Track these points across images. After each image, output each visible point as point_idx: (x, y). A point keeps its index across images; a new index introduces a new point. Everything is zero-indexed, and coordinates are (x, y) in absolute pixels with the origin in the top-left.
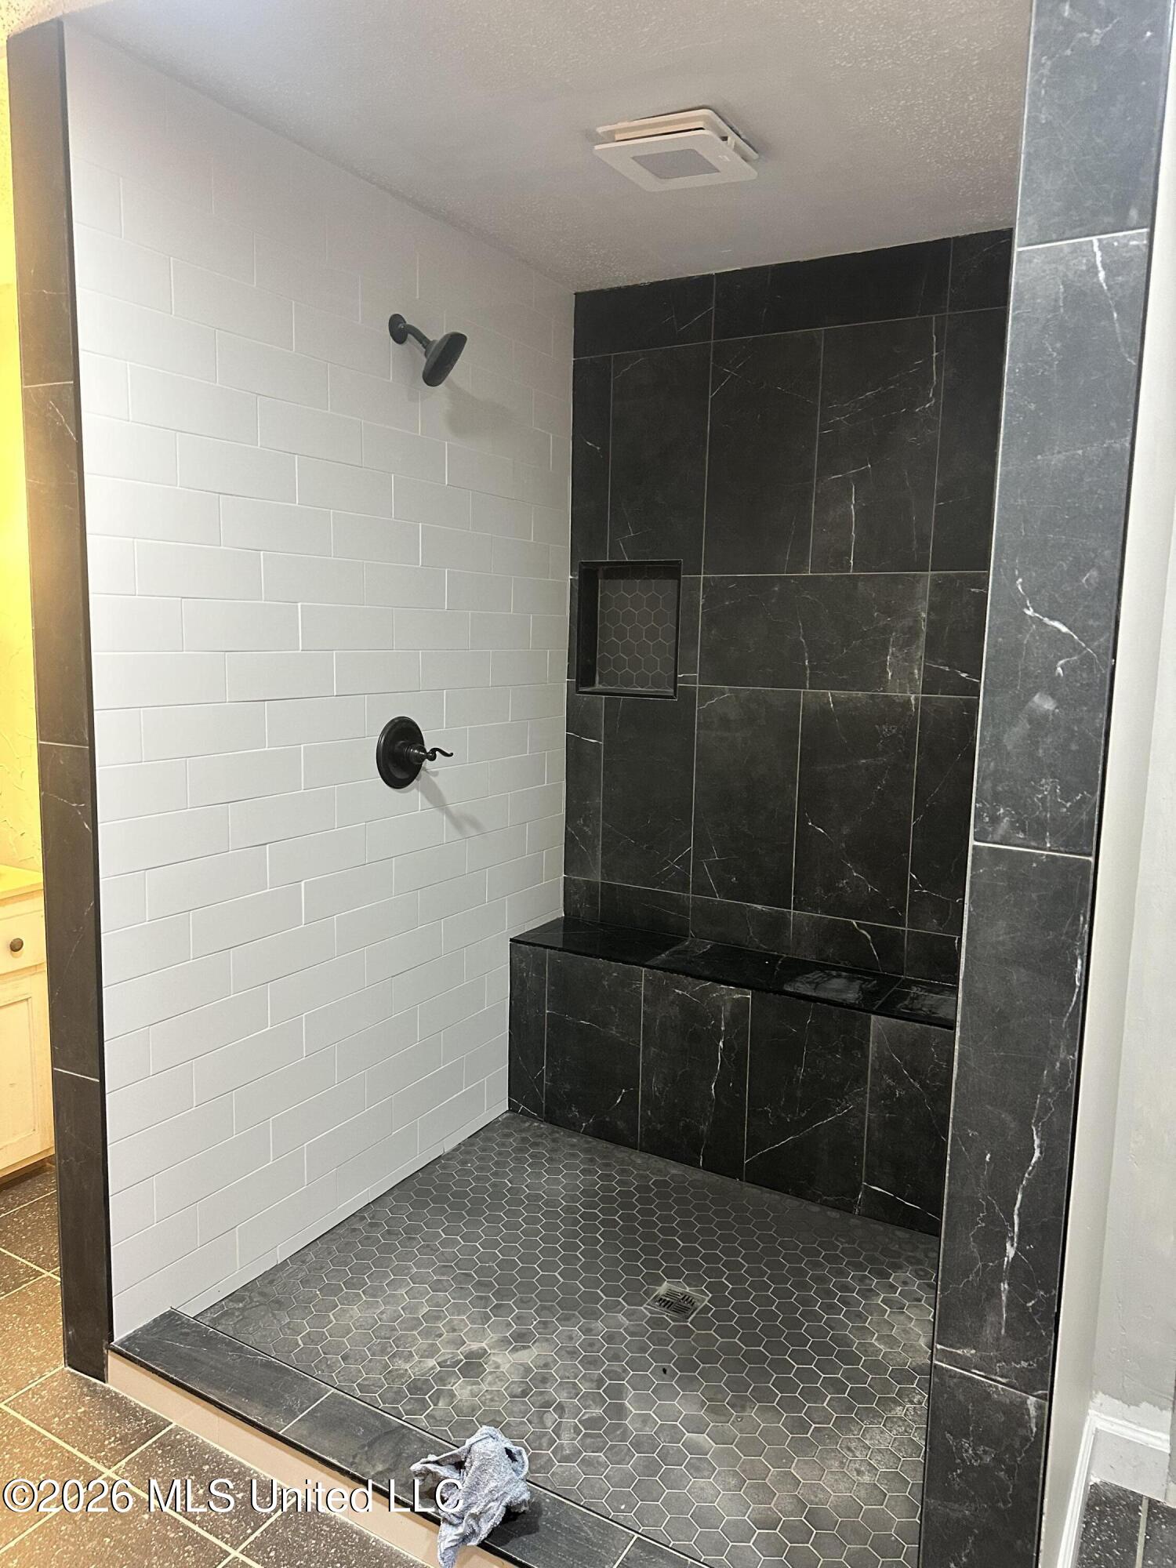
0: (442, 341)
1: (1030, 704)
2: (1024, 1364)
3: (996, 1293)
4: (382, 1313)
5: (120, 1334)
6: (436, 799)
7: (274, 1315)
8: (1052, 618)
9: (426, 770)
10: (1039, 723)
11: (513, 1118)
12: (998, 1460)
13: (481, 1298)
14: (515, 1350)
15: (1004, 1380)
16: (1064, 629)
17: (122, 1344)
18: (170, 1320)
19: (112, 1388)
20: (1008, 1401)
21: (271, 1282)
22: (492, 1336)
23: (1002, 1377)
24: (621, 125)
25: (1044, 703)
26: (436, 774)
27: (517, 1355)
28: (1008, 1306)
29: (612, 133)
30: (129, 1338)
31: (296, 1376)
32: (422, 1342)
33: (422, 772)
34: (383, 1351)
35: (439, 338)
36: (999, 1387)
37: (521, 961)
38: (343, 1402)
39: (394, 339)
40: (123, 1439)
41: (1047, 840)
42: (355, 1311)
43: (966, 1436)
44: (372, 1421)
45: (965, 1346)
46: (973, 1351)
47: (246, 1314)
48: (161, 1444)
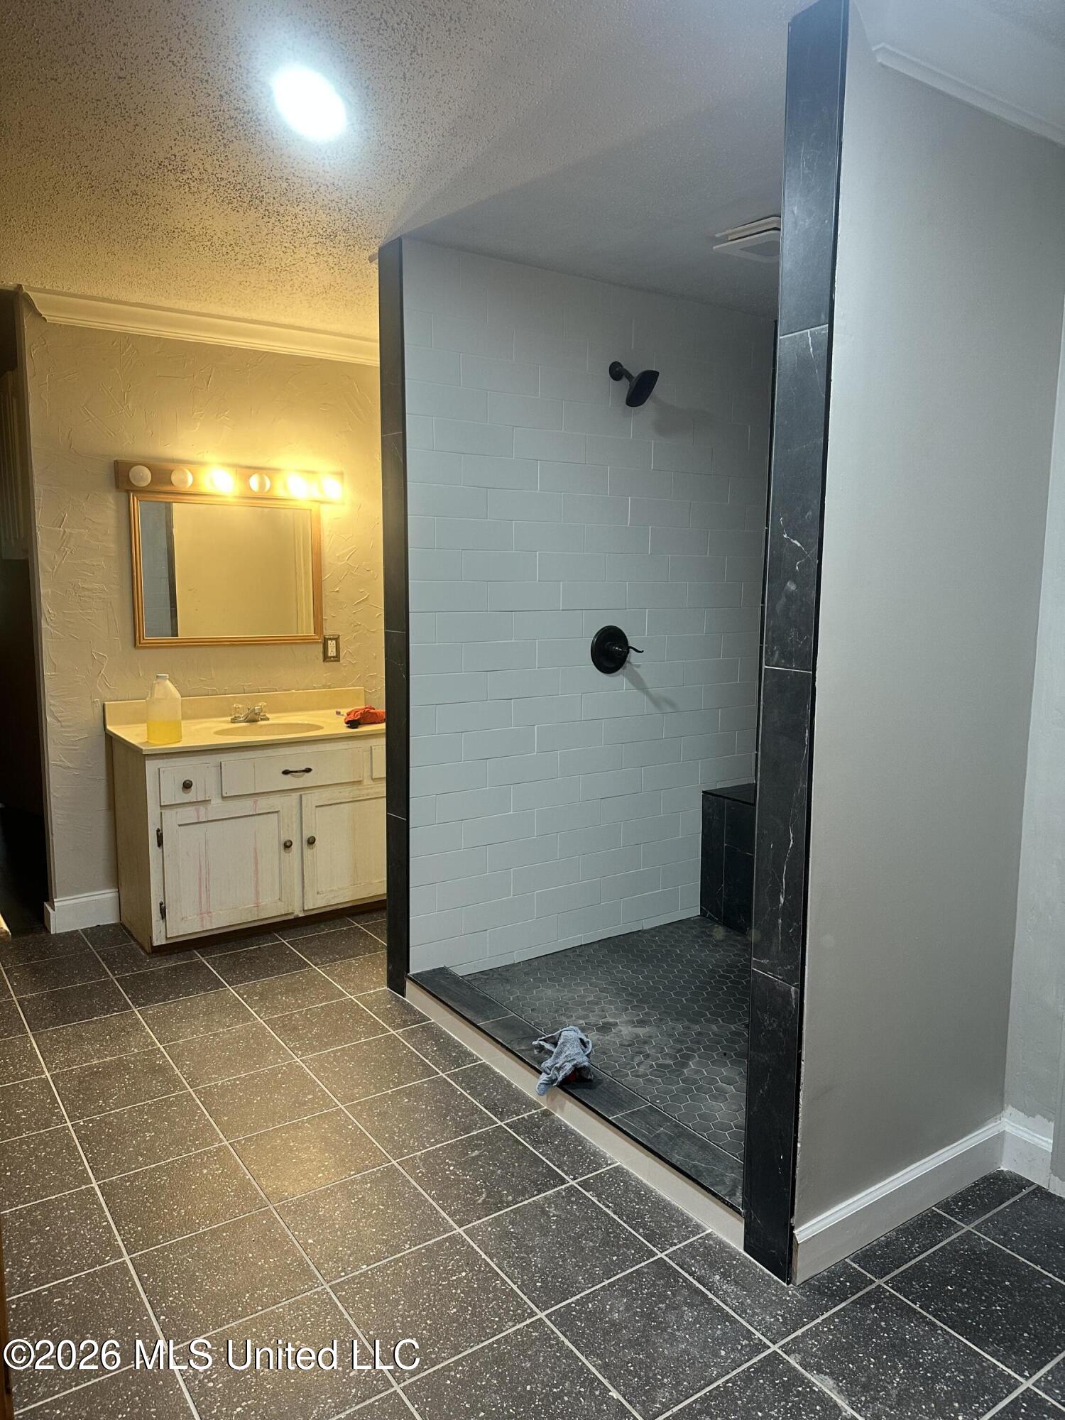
0: (638, 376)
1: (786, 588)
2: (789, 967)
3: (776, 925)
4: (565, 995)
5: (412, 971)
6: (638, 683)
7: (502, 985)
8: (794, 540)
9: (630, 663)
10: (790, 597)
11: (701, 920)
12: (779, 1026)
13: (627, 1000)
14: (636, 1026)
15: (780, 977)
16: (799, 545)
17: (413, 975)
18: (442, 972)
19: (407, 1001)
20: (782, 990)
21: (508, 970)
22: (625, 1018)
23: (780, 975)
24: (730, 231)
25: (791, 586)
26: (638, 666)
27: (634, 1029)
28: (781, 933)
29: (727, 236)
30: (418, 974)
31: (498, 1005)
32: (581, 1012)
33: (627, 664)
34: (556, 1011)
35: (636, 375)
36: (778, 981)
37: (709, 807)
38: (517, 1019)
39: (612, 378)
40: (405, 1021)
41: (794, 663)
42: (549, 992)
43: (766, 1012)
44: (529, 1030)
45: (764, 958)
46: (768, 961)
47: (487, 981)
48: (423, 1027)
